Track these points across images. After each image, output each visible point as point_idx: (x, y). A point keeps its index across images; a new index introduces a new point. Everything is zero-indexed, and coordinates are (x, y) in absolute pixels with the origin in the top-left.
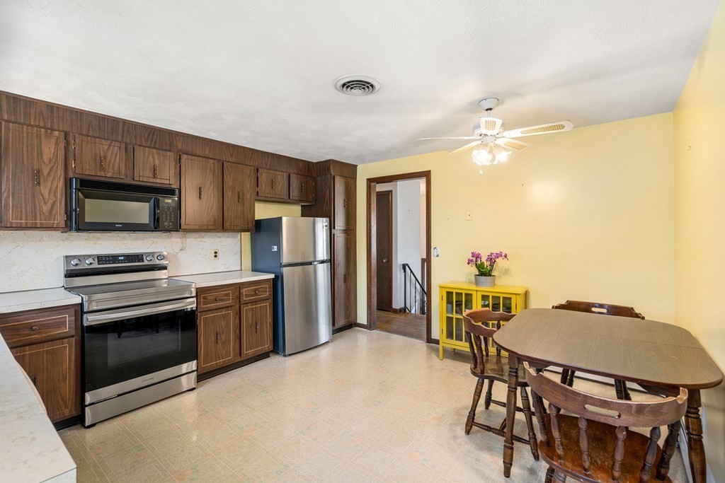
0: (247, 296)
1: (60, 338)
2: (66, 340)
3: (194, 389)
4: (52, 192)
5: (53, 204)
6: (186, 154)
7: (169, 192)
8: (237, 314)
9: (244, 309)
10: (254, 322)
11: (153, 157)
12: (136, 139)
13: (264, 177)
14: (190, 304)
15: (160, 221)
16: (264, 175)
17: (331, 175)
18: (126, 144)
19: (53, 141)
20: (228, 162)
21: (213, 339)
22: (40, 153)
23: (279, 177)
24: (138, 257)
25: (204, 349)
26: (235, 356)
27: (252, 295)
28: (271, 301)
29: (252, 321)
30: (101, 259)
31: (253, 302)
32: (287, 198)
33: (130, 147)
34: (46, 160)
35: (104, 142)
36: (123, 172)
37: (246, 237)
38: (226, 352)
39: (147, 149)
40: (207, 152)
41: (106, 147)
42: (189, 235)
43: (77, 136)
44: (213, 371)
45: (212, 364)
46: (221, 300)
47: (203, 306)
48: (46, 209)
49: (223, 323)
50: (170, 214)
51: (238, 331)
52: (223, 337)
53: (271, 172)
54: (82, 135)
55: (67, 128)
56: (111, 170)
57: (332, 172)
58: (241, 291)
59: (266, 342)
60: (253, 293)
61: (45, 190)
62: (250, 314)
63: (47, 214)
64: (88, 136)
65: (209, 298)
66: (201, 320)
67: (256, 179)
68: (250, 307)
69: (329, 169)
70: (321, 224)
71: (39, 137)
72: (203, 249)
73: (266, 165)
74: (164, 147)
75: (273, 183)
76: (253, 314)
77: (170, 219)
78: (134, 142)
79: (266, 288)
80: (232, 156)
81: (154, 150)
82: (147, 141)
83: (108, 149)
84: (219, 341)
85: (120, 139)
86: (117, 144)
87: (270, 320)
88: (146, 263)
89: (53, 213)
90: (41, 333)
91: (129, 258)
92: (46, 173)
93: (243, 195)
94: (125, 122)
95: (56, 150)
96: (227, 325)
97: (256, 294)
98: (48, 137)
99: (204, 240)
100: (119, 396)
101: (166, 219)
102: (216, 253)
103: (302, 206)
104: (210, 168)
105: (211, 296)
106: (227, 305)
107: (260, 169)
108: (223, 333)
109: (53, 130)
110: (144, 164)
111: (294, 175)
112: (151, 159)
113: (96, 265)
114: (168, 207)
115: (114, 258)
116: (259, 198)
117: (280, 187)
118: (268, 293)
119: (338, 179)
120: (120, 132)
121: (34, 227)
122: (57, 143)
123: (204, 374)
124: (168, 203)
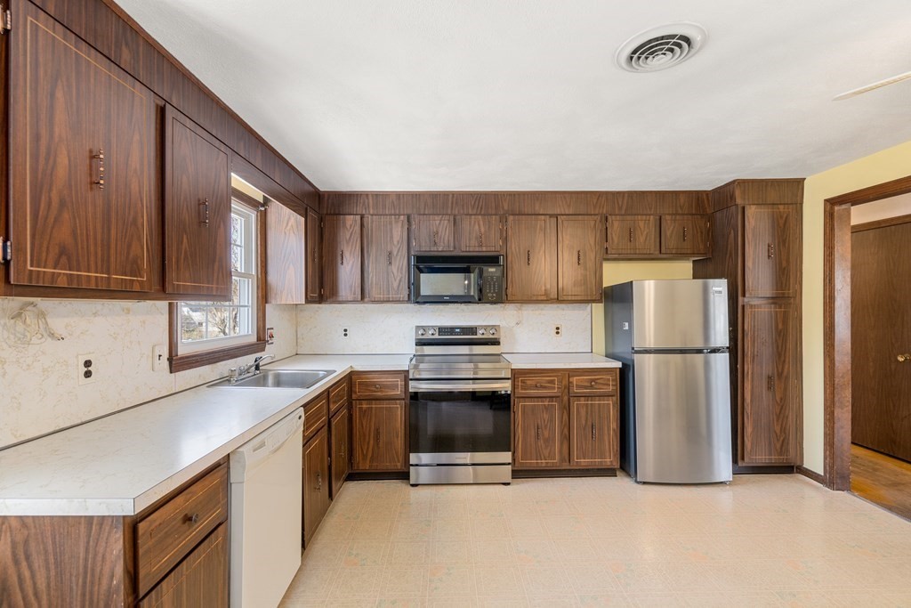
0: (579, 387)
1: (394, 399)
2: (398, 401)
3: (509, 484)
4: (399, 269)
5: (400, 281)
6: (513, 215)
7: (493, 260)
8: (565, 407)
9: (575, 404)
10: (589, 423)
11: (479, 225)
12: (463, 209)
13: (616, 227)
14: (504, 387)
15: (483, 291)
16: (616, 224)
17: (737, 205)
18: (455, 216)
19: (400, 224)
20: (562, 215)
21: (533, 433)
22: (392, 237)
23: (641, 224)
24: (472, 330)
25: (522, 442)
26: (562, 460)
27: (586, 387)
28: (617, 398)
29: (586, 421)
30: (442, 330)
31: (587, 397)
32: (658, 252)
33: (458, 217)
34: (395, 243)
35: (436, 217)
36: (452, 244)
37: (599, 309)
38: (549, 454)
39: (473, 217)
40: (537, 208)
41: (438, 222)
42: (526, 307)
43: (416, 216)
44: (533, 470)
45: (532, 463)
46: (545, 388)
47: (520, 391)
48: (395, 285)
49: (546, 416)
50: (494, 285)
51: (566, 431)
52: (546, 434)
53: (629, 218)
54: (420, 215)
55: (409, 212)
56: (442, 244)
57: (739, 201)
58: (571, 380)
59: (607, 454)
60: (589, 385)
61: (394, 268)
62: (583, 412)
63: (396, 289)
64: (424, 214)
65: (529, 382)
66: (519, 407)
67: (604, 231)
68: (582, 402)
69: (732, 197)
70: (719, 289)
71: (391, 223)
72: (542, 323)
73: (620, 209)
74: (490, 212)
75: (631, 234)
76: (587, 412)
77: (494, 290)
78: (462, 212)
79: (609, 380)
80: (569, 206)
81: (480, 217)
82: (473, 208)
83: (440, 224)
84: (541, 436)
85: (449, 212)
86: (447, 217)
87: (614, 425)
88: (479, 336)
89: (400, 288)
90: (381, 391)
91: (466, 330)
92: (395, 253)
93: (585, 255)
94: (453, 194)
95: (402, 232)
96: (552, 420)
97: (592, 387)
98: (396, 222)
99: (544, 312)
100: (438, 465)
101: (490, 290)
102: (558, 328)
103: (694, 261)
104: (541, 226)
105: (531, 381)
106: (551, 395)
107: (609, 218)
108: (546, 428)
109: (399, 215)
110: (470, 234)
111: (668, 217)
112: (477, 227)
113: (436, 336)
114: (492, 277)
115: (451, 330)
116: (610, 256)
117: (642, 239)
118: (612, 386)
119: (751, 211)
120: (450, 205)
121: (388, 301)
122: (402, 226)
123: (521, 471)
124: (492, 272)
